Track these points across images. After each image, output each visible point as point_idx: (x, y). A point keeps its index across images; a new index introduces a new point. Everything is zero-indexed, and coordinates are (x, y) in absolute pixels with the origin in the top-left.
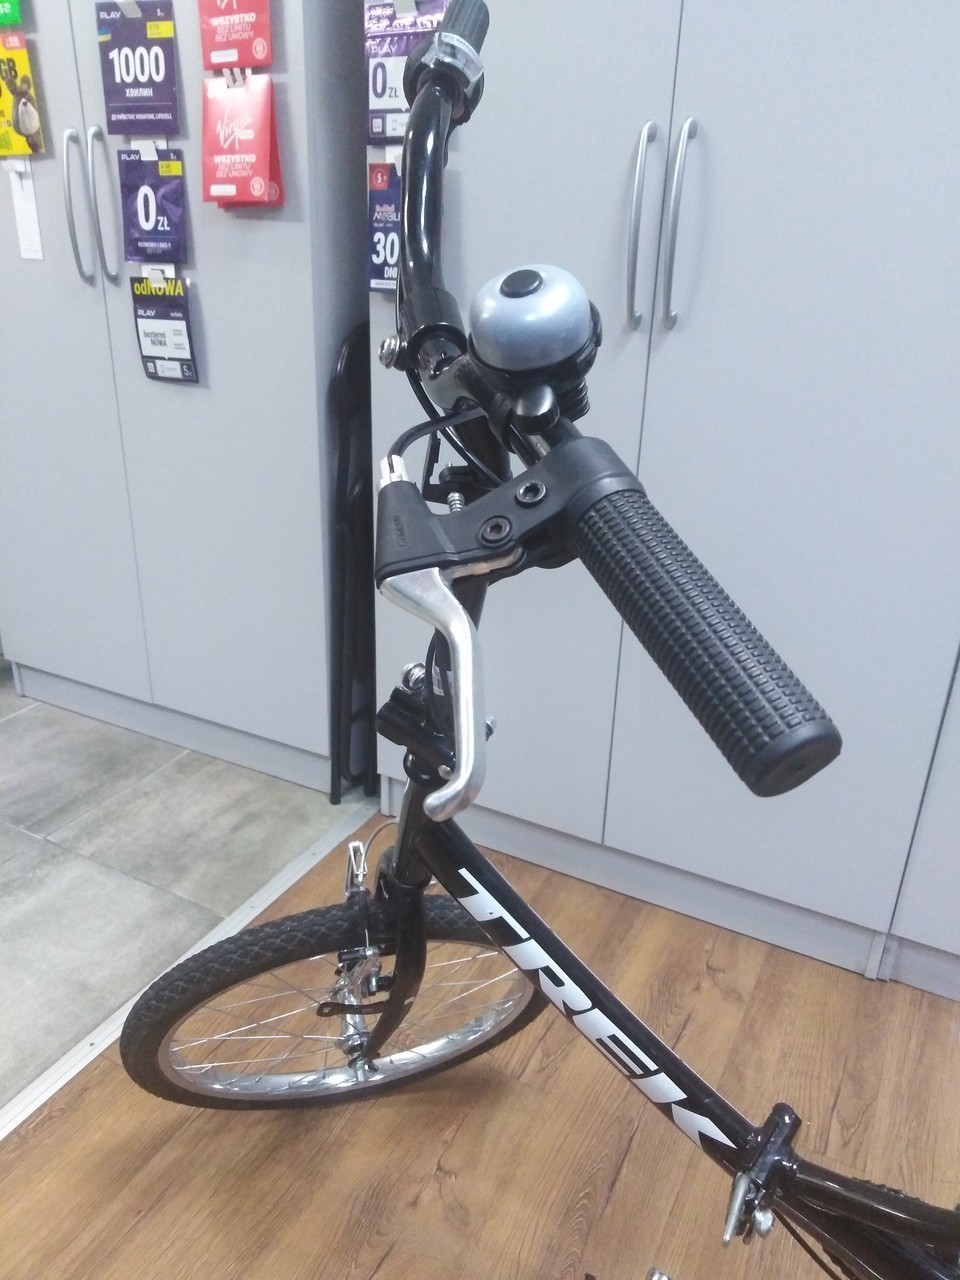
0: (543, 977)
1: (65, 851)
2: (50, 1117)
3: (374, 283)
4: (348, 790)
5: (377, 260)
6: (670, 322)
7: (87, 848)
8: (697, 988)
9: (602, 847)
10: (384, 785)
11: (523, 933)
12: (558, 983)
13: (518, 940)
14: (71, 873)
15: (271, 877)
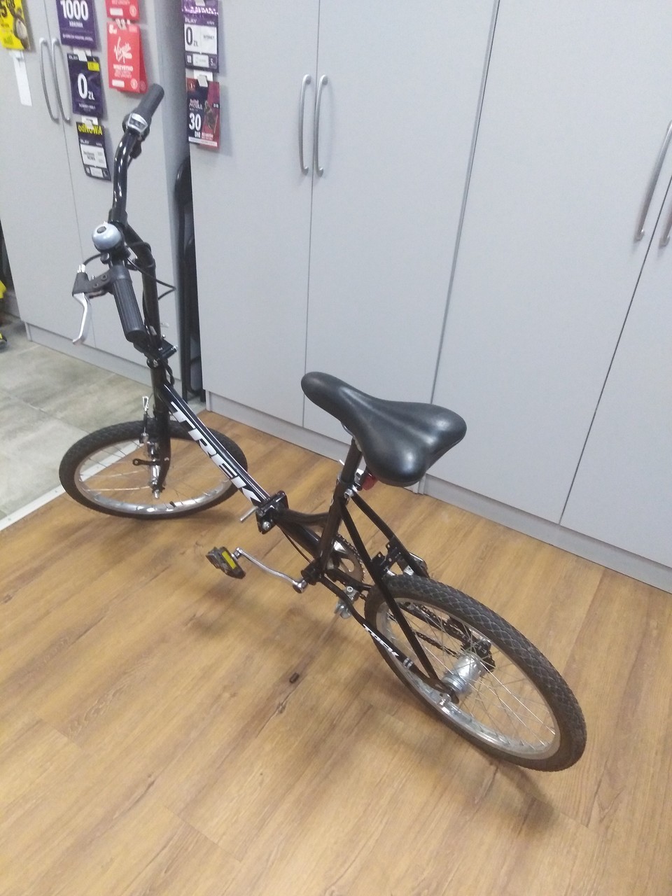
0: (201, 444)
1: (50, 415)
3: (190, 139)
4: (190, 397)
5: (192, 127)
6: (320, 173)
7: (60, 415)
9: (303, 428)
10: (207, 396)
11: (194, 427)
12: (205, 445)
13: (192, 429)
14: (51, 425)
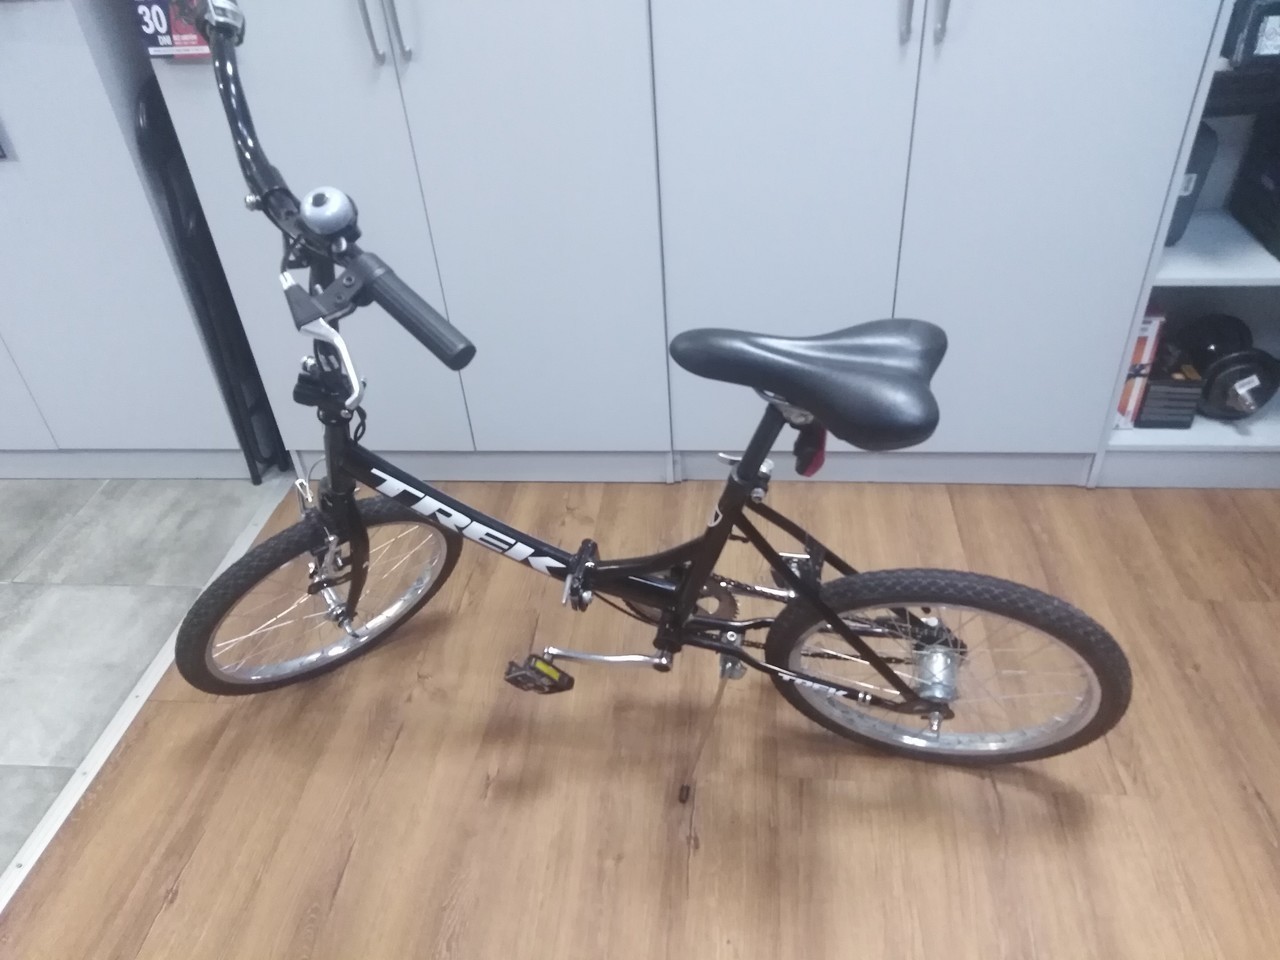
0: (440, 517)
1: (37, 585)
2: (128, 747)
3: (152, 51)
4: (265, 471)
5: (149, 30)
6: (407, 56)
7: (57, 578)
8: (563, 524)
9: (475, 453)
10: (295, 458)
11: (420, 494)
12: (448, 515)
13: (418, 499)
14: (51, 601)
15: (228, 550)
